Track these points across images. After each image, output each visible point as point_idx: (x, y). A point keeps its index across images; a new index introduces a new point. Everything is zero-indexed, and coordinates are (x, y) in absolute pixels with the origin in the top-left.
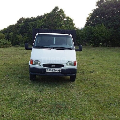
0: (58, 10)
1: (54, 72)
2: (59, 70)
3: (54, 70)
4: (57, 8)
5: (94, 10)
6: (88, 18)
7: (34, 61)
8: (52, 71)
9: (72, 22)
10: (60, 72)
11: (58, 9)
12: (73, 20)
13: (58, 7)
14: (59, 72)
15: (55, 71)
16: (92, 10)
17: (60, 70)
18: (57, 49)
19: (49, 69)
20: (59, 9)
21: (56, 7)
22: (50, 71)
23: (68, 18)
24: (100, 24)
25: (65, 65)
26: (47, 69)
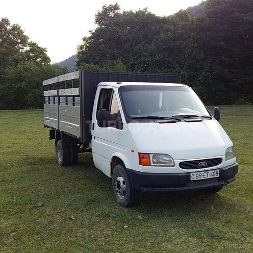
0: (8, 28)
1: (207, 178)
2: (216, 171)
3: (206, 174)
5: (94, 31)
6: (81, 47)
7: (151, 156)
9: (45, 54)
11: (9, 24)
12: (46, 51)
13: (8, 21)
14: (215, 176)
16: (90, 31)
17: (219, 171)
18: (188, 122)
19: (195, 174)
20: (12, 24)
21: (4, 20)
23: (33, 45)
24: (114, 61)
26: (191, 174)
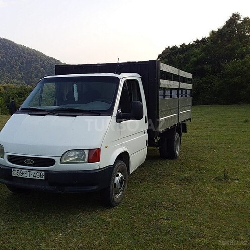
0: (239, 22)
1: (28, 177)
2: (40, 172)
4: (236, 16)
8: (23, 176)
10: (43, 179)
11: (239, 19)
13: (238, 15)
14: (40, 178)
15: (32, 177)
17: (43, 173)
19: (16, 170)
20: (242, 19)
21: (234, 15)
22: (20, 176)
25: (58, 159)
26: (12, 169)
